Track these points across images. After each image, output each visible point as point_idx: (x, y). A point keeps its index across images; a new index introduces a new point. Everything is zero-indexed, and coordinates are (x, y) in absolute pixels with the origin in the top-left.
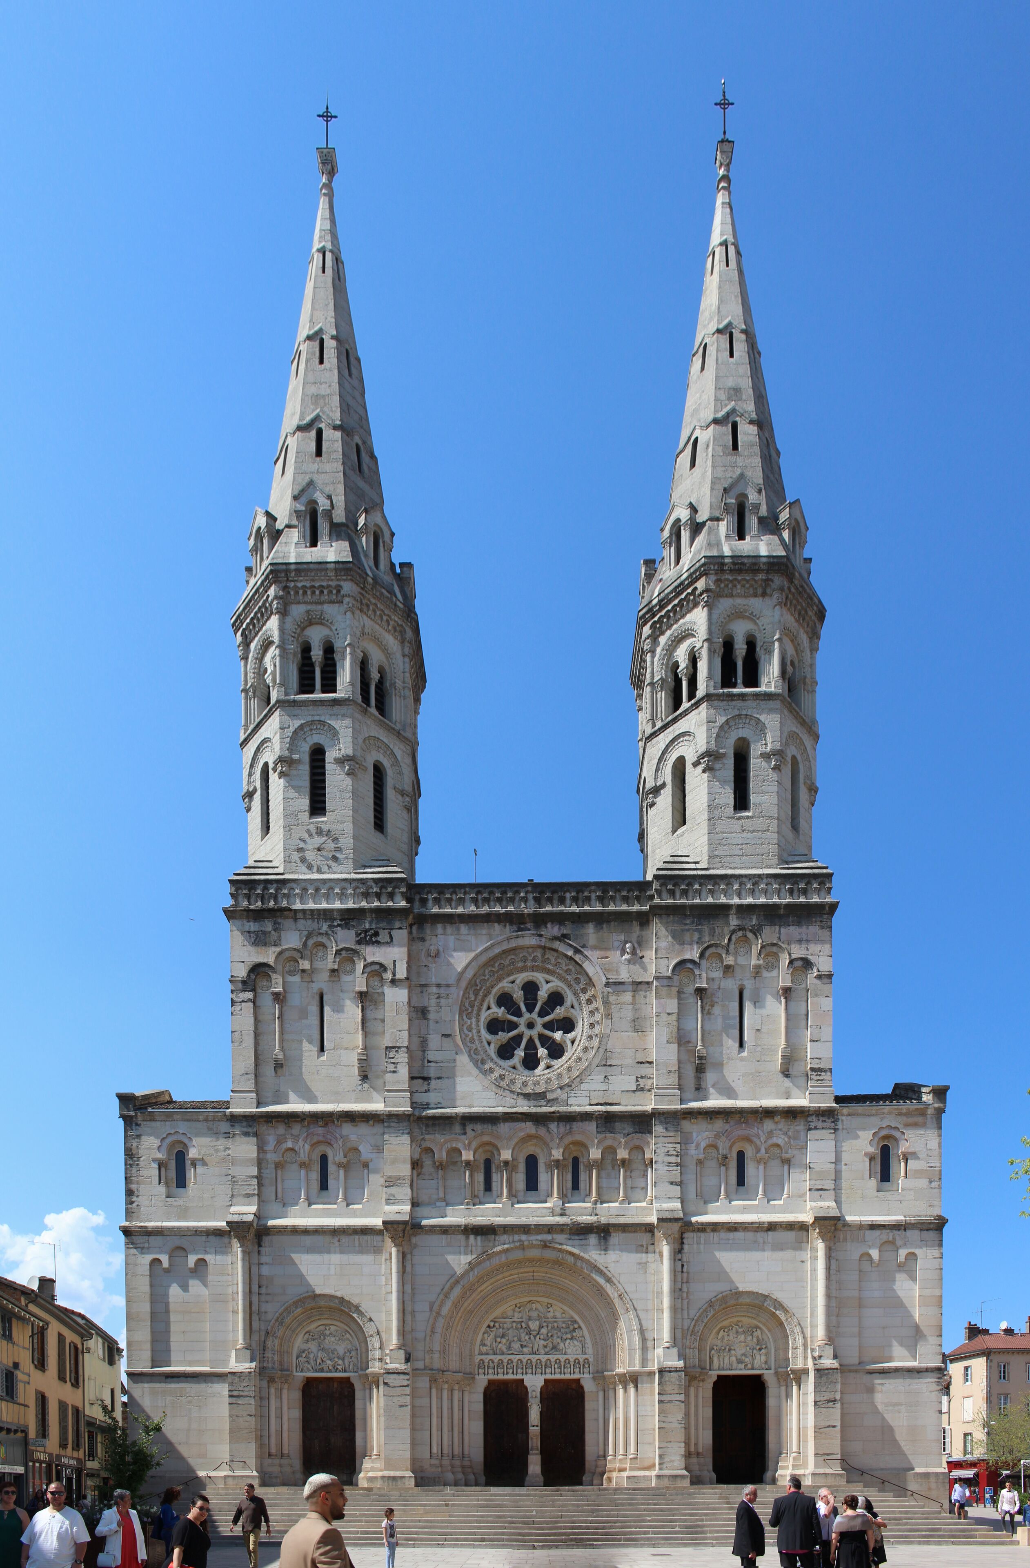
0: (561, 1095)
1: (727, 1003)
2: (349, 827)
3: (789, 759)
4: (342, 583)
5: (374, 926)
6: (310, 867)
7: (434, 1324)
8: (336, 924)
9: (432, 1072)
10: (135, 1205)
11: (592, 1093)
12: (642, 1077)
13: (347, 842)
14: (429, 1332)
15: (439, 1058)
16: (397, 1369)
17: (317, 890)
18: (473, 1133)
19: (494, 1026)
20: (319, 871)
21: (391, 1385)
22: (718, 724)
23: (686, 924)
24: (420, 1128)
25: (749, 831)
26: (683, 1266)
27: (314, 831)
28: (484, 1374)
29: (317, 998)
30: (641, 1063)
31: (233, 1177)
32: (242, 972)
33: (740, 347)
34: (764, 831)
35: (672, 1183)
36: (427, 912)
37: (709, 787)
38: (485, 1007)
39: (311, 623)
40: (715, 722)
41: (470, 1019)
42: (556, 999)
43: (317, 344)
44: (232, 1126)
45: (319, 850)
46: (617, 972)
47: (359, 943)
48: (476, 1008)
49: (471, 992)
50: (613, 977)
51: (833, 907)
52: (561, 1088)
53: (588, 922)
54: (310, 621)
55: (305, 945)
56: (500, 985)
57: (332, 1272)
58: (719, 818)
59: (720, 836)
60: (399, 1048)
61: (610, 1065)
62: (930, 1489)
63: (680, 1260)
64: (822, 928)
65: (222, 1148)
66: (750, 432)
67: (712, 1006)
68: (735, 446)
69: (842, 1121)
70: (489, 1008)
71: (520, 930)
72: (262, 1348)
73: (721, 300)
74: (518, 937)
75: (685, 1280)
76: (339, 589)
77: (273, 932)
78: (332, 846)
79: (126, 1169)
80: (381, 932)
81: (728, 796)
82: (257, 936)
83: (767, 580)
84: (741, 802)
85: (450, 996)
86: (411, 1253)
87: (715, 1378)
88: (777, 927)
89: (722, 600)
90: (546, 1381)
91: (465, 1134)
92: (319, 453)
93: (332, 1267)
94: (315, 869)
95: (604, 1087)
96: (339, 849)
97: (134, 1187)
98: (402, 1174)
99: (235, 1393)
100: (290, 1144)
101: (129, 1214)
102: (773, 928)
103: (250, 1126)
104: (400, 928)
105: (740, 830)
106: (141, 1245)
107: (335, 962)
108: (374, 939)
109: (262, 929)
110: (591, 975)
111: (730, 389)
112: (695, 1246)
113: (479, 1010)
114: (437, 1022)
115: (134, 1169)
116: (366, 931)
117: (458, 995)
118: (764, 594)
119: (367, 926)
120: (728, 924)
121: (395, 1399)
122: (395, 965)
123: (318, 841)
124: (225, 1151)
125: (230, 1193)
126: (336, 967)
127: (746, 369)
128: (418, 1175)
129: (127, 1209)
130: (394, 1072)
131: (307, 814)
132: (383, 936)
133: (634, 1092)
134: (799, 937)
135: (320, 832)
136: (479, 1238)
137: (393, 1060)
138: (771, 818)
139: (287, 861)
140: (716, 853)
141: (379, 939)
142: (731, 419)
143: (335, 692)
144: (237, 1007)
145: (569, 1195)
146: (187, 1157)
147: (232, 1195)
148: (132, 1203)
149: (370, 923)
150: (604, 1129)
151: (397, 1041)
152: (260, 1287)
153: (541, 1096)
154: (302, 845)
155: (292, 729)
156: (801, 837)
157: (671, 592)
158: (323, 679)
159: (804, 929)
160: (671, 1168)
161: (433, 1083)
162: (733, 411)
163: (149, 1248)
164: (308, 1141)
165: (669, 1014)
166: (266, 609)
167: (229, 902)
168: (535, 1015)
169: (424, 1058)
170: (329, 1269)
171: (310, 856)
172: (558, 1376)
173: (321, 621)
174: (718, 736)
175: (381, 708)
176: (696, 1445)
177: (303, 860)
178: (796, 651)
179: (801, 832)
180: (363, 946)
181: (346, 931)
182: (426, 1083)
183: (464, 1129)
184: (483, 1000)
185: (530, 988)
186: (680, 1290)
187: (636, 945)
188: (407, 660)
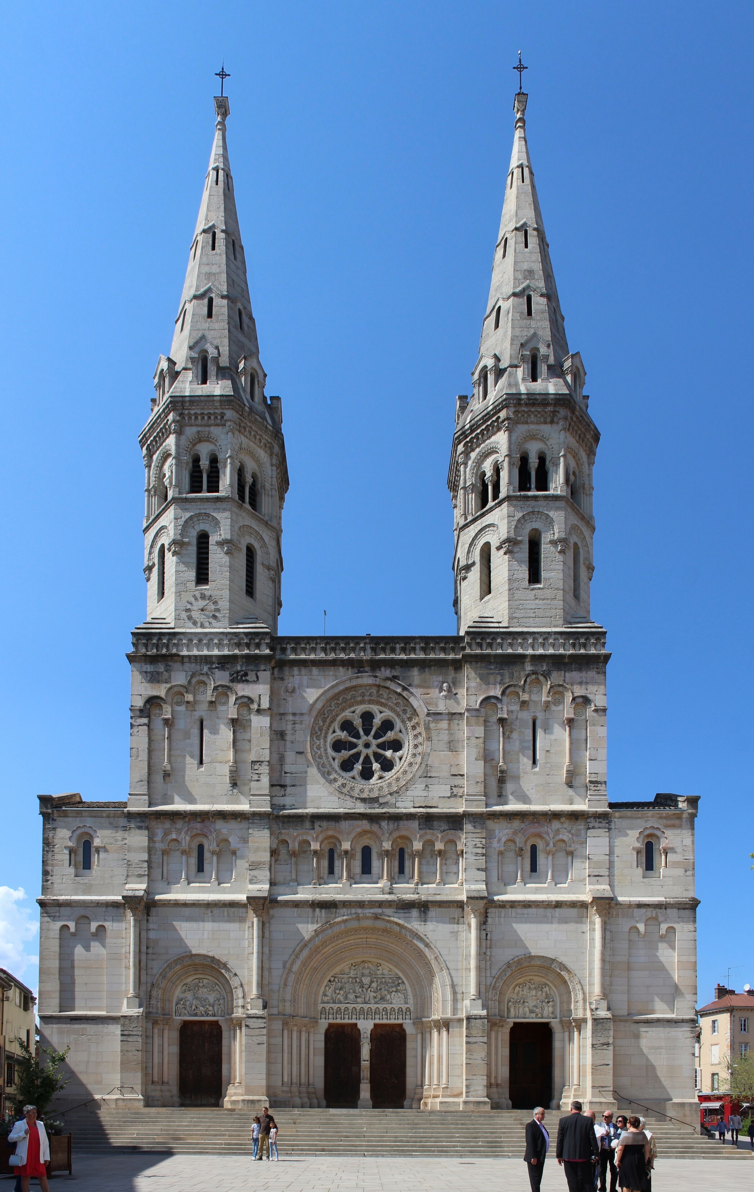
0: (391, 799)
1: (523, 730)
2: (226, 593)
3: (572, 545)
4: (225, 411)
5: (244, 668)
6: (195, 623)
7: (286, 978)
8: (214, 666)
9: (288, 781)
10: (49, 882)
11: (416, 799)
12: (455, 786)
13: (224, 605)
14: (282, 986)
15: (294, 770)
16: (256, 1014)
17: (200, 641)
18: (320, 829)
19: (338, 746)
20: (202, 626)
21: (251, 1027)
22: (516, 518)
23: (491, 669)
24: (278, 825)
25: (540, 599)
26: (487, 934)
27: (198, 596)
28: (326, 1018)
29: (198, 723)
30: (455, 775)
31: (129, 861)
32: (139, 703)
33: (533, 241)
34: (552, 599)
35: (478, 869)
36: (287, 658)
37: (509, 566)
38: (331, 731)
39: (200, 441)
40: (514, 517)
41: (319, 740)
42: (388, 725)
43: (210, 236)
44: (129, 821)
45: (202, 610)
46: (436, 705)
47: (232, 681)
48: (324, 732)
49: (320, 720)
50: (433, 709)
51: (607, 658)
52: (391, 794)
53: (413, 667)
54: (200, 439)
55: (190, 682)
56: (343, 714)
57: (206, 936)
58: (517, 589)
59: (517, 603)
60: (262, 762)
61: (430, 777)
62: (685, 1115)
63: (484, 930)
64: (598, 673)
65: (120, 838)
66: (541, 302)
67: (511, 732)
68: (530, 313)
69: (615, 822)
70: (334, 732)
71: (359, 672)
72: (148, 997)
73: (518, 207)
74: (358, 677)
75: (488, 946)
76: (223, 415)
77: (165, 673)
78: (213, 607)
79: (43, 855)
80: (249, 673)
81: (524, 572)
82: (152, 675)
83: (554, 412)
84: (534, 577)
85: (304, 722)
86: (269, 922)
87: (512, 1025)
88: (563, 672)
89: (519, 426)
90: (376, 1025)
91: (313, 829)
92: (210, 315)
93: (206, 933)
94: (199, 625)
95: (425, 794)
96: (218, 610)
97: (49, 868)
98: (263, 860)
99: (126, 1033)
100: (174, 836)
101: (45, 889)
102: (559, 672)
103: (143, 822)
104: (265, 670)
105: (533, 598)
106: (54, 915)
107: (212, 695)
108: (244, 679)
109: (156, 670)
110: (415, 707)
111: (525, 271)
112: (497, 919)
113: (326, 733)
114: (292, 743)
115: (50, 854)
116: (238, 672)
117: (310, 721)
118: (552, 422)
119: (239, 668)
120: (524, 669)
121: (254, 1038)
122: (260, 698)
123: (201, 603)
124: (122, 841)
125: (126, 874)
126: (214, 699)
127: (537, 257)
128: (275, 861)
129: (43, 886)
130: (258, 781)
131: (194, 583)
132: (251, 676)
133: (449, 797)
134: (579, 680)
135: (203, 597)
136: (323, 911)
137: (257, 772)
138: (557, 589)
139: (177, 618)
140: (514, 615)
141: (248, 678)
142: (526, 293)
143: (218, 491)
144: (135, 730)
145: (396, 878)
146: (92, 846)
147: (128, 876)
148: (47, 881)
149: (241, 666)
150: (424, 827)
151: (260, 757)
152: (147, 948)
153: (375, 800)
154: (189, 606)
155: (183, 519)
156: (581, 604)
157: (480, 420)
158: (208, 482)
159: (584, 674)
160: (478, 858)
161: (289, 789)
162: (528, 287)
163: (59, 917)
164: (189, 834)
165: (477, 738)
166: (166, 429)
167: (131, 649)
168: (370, 738)
169: (282, 770)
170: (203, 934)
171: (195, 615)
172: (385, 1021)
173: (208, 439)
174: (516, 527)
175: (254, 504)
176: (496, 1077)
177: (190, 618)
178: (577, 464)
179: (581, 600)
180: (235, 684)
181: (222, 672)
182: (283, 789)
183: (313, 826)
184: (330, 726)
185: (367, 717)
186: (485, 953)
187: (451, 685)
188: (274, 468)
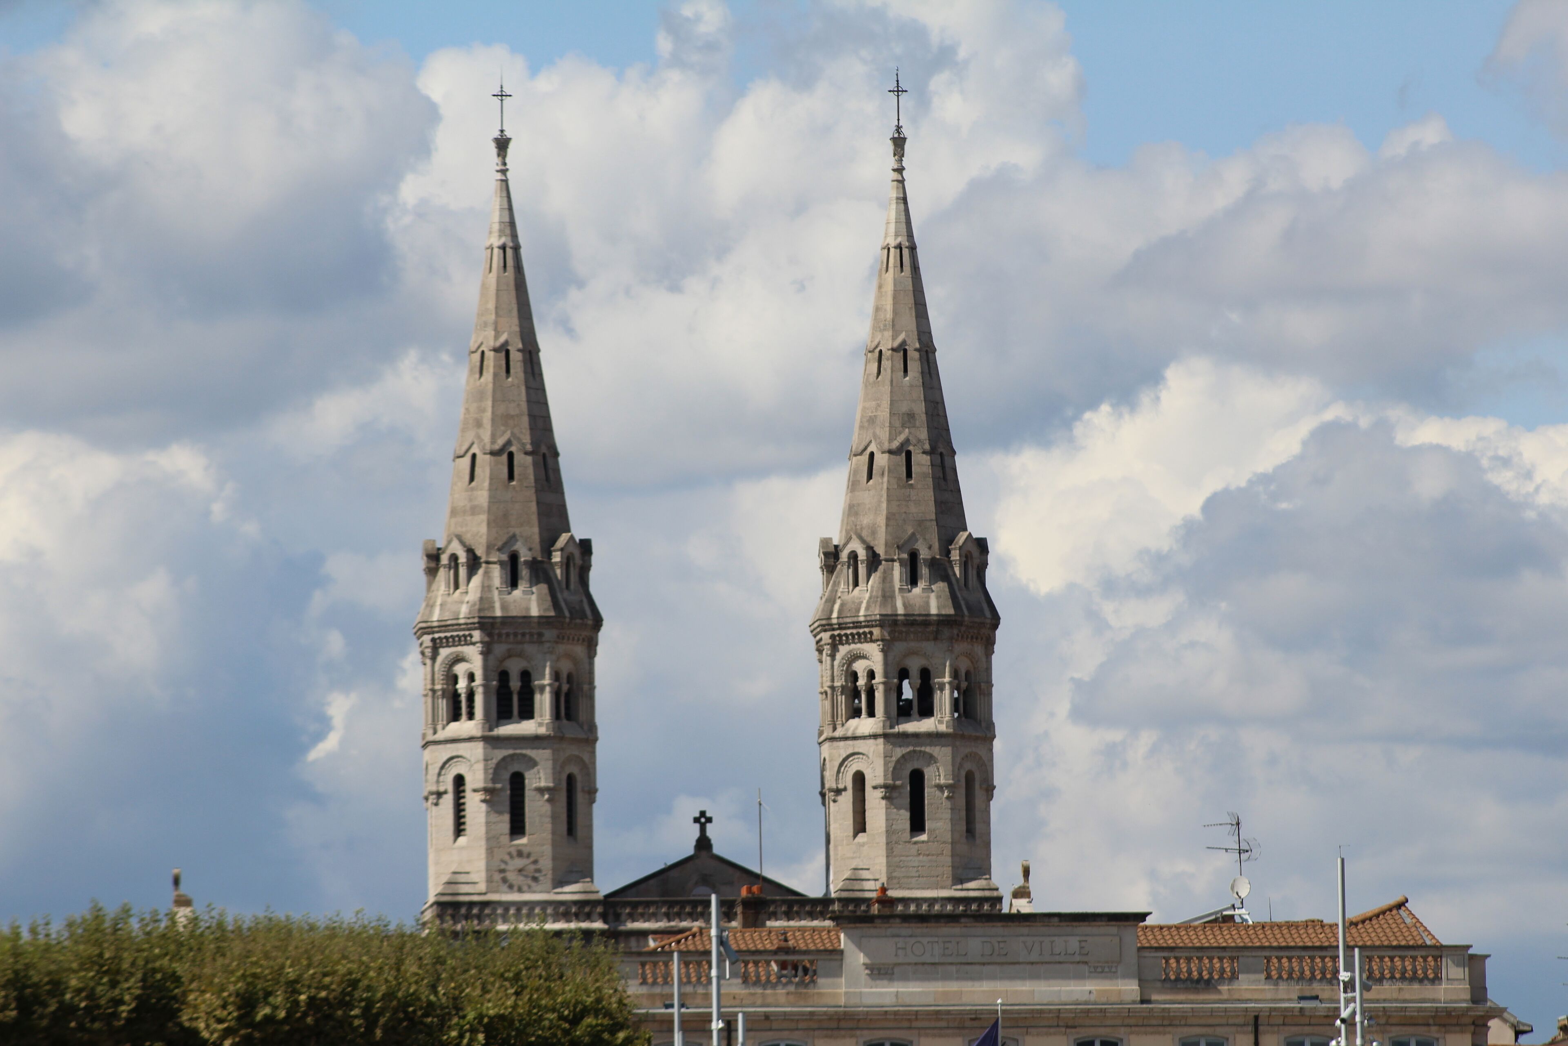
2: (548, 849)
4: (543, 631)
6: (511, 887)
13: (546, 863)
17: (519, 910)
20: (520, 890)
22: (894, 759)
25: (924, 855)
27: (515, 854)
33: (914, 367)
34: (938, 855)
36: (623, 927)
37: (887, 814)
40: (891, 757)
43: (503, 356)
45: (520, 871)
54: (510, 654)
58: (896, 843)
59: (897, 859)
66: (923, 461)
68: (909, 475)
73: (896, 313)
76: (540, 634)
78: (532, 867)
81: (904, 821)
83: (937, 632)
84: (917, 825)
89: (897, 644)
92: (511, 477)
94: (516, 888)
96: (538, 871)
105: (916, 853)
111: (904, 414)
118: (936, 639)
123: (519, 863)
127: (919, 393)
131: (507, 837)
135: (520, 854)
138: (944, 842)
139: (489, 880)
140: (894, 874)
142: (905, 449)
143: (533, 718)
154: (503, 866)
155: (495, 761)
157: (850, 623)
158: (520, 706)
162: (907, 440)
166: (466, 639)
167: (435, 922)
171: (512, 876)
174: (894, 770)
177: (504, 880)
